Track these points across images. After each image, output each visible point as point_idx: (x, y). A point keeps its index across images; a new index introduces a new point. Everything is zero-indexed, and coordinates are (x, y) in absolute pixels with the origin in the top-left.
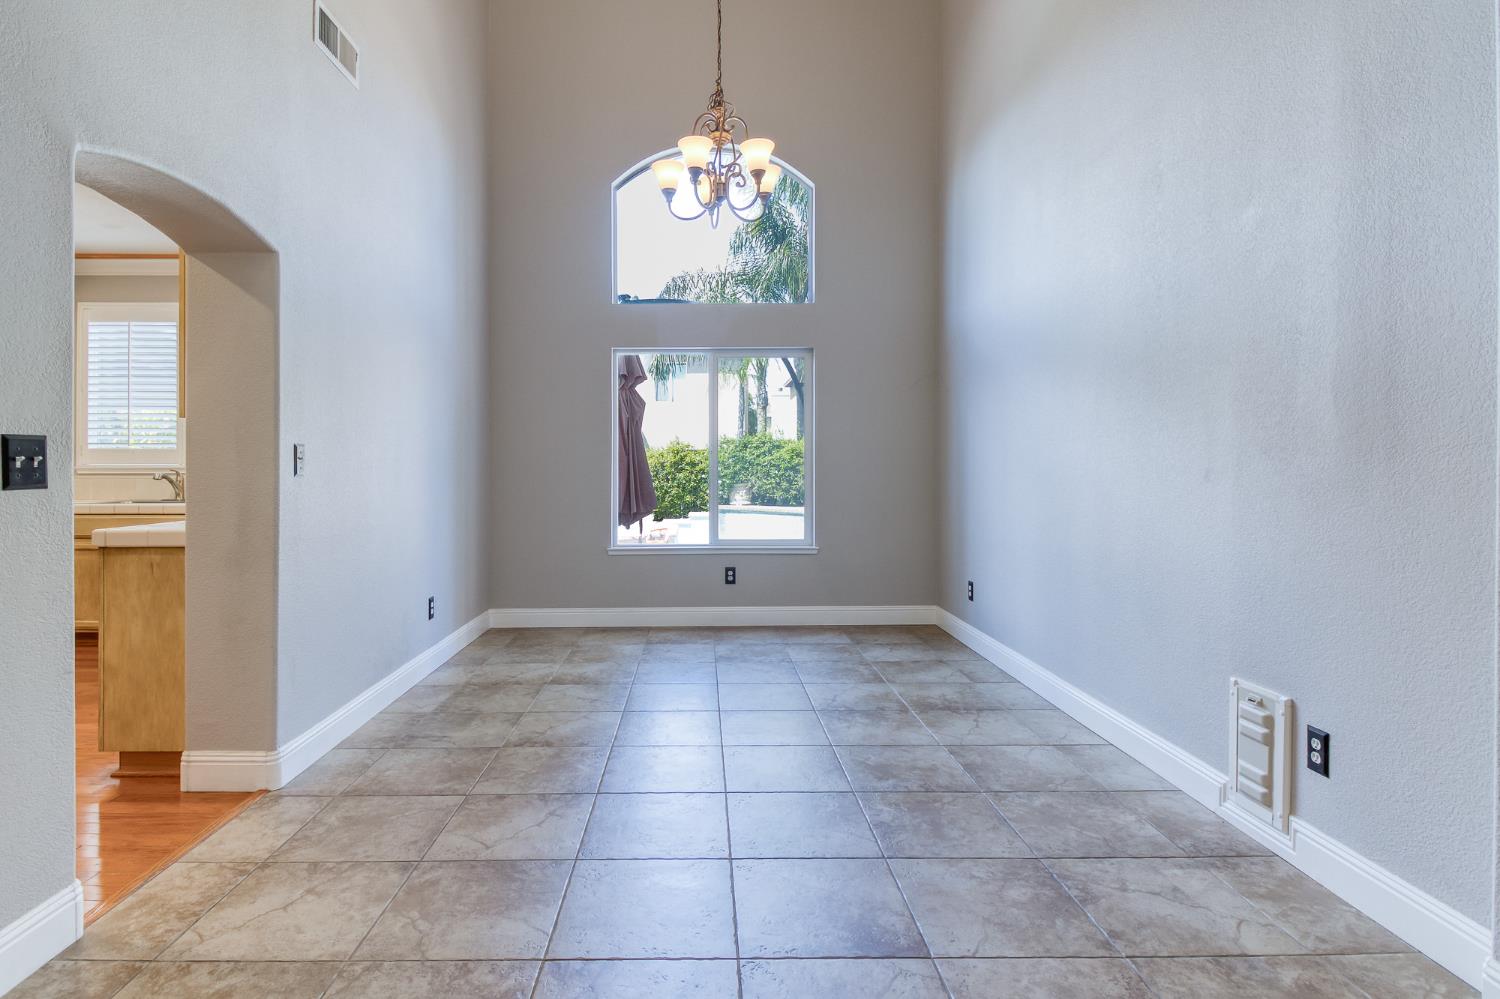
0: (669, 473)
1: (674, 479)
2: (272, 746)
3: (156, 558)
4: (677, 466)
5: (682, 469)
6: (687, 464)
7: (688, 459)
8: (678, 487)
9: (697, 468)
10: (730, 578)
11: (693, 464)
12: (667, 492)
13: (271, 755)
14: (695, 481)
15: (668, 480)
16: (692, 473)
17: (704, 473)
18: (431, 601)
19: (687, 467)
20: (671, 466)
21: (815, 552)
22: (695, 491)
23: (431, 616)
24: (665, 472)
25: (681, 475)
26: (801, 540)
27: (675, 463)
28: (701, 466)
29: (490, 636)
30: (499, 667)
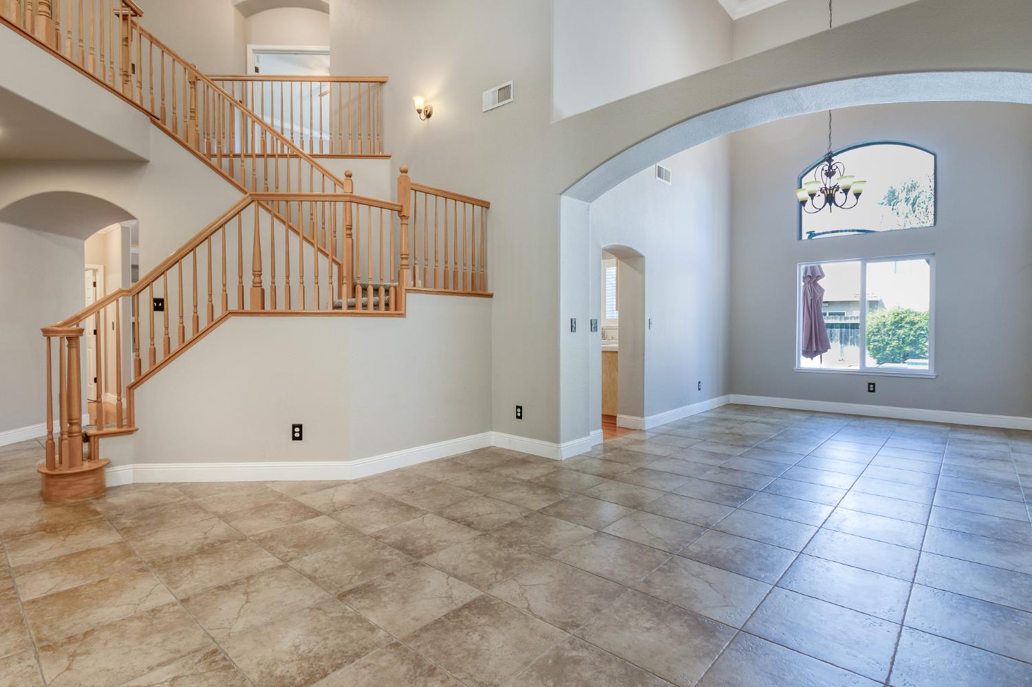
0: (890, 330)
1: (894, 335)
2: (642, 416)
3: (609, 355)
4: (898, 324)
5: (902, 327)
6: (907, 323)
7: (907, 320)
8: (899, 340)
9: (917, 326)
10: (872, 389)
11: (913, 323)
12: (888, 344)
13: (643, 419)
14: (914, 336)
15: (889, 335)
16: (911, 329)
17: (923, 330)
18: (699, 383)
19: (907, 326)
20: (892, 325)
21: (934, 377)
22: (914, 343)
23: (699, 389)
24: (886, 329)
25: (901, 332)
26: (926, 370)
27: (895, 322)
28: (920, 325)
29: (729, 406)
30: (730, 414)
